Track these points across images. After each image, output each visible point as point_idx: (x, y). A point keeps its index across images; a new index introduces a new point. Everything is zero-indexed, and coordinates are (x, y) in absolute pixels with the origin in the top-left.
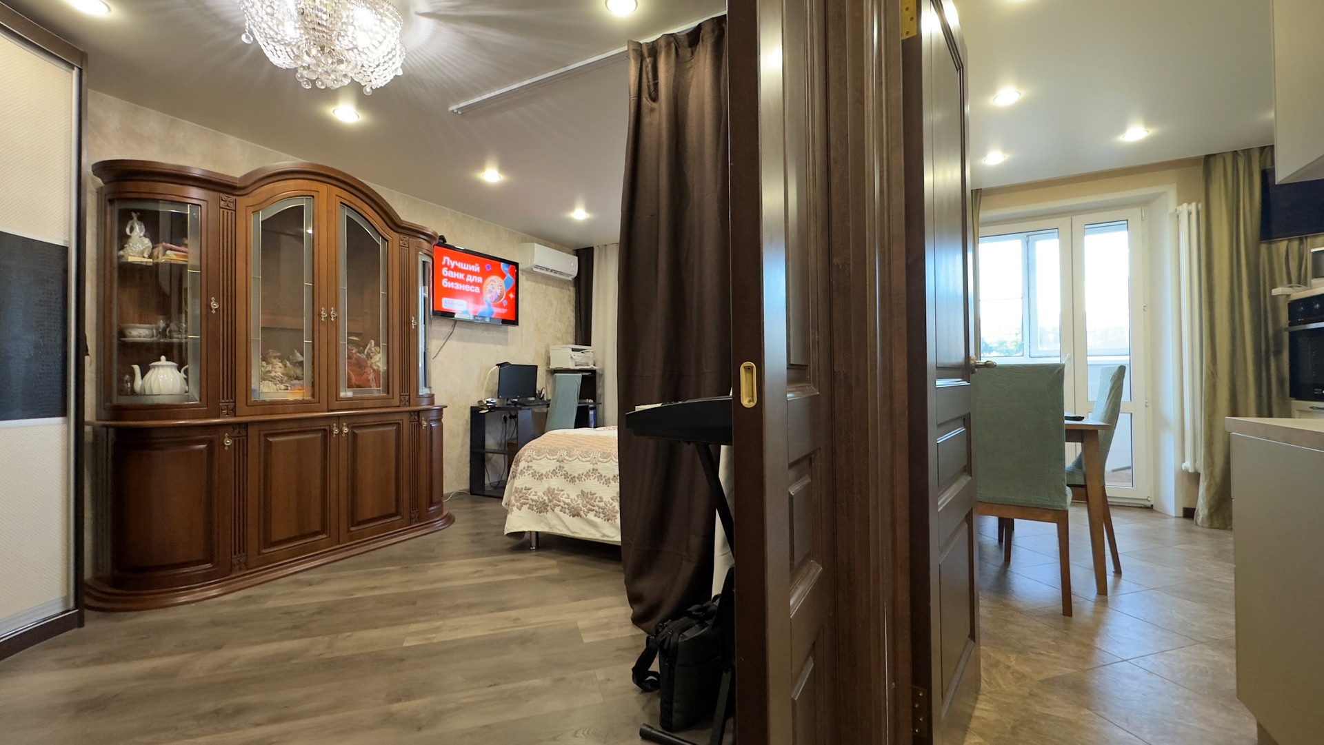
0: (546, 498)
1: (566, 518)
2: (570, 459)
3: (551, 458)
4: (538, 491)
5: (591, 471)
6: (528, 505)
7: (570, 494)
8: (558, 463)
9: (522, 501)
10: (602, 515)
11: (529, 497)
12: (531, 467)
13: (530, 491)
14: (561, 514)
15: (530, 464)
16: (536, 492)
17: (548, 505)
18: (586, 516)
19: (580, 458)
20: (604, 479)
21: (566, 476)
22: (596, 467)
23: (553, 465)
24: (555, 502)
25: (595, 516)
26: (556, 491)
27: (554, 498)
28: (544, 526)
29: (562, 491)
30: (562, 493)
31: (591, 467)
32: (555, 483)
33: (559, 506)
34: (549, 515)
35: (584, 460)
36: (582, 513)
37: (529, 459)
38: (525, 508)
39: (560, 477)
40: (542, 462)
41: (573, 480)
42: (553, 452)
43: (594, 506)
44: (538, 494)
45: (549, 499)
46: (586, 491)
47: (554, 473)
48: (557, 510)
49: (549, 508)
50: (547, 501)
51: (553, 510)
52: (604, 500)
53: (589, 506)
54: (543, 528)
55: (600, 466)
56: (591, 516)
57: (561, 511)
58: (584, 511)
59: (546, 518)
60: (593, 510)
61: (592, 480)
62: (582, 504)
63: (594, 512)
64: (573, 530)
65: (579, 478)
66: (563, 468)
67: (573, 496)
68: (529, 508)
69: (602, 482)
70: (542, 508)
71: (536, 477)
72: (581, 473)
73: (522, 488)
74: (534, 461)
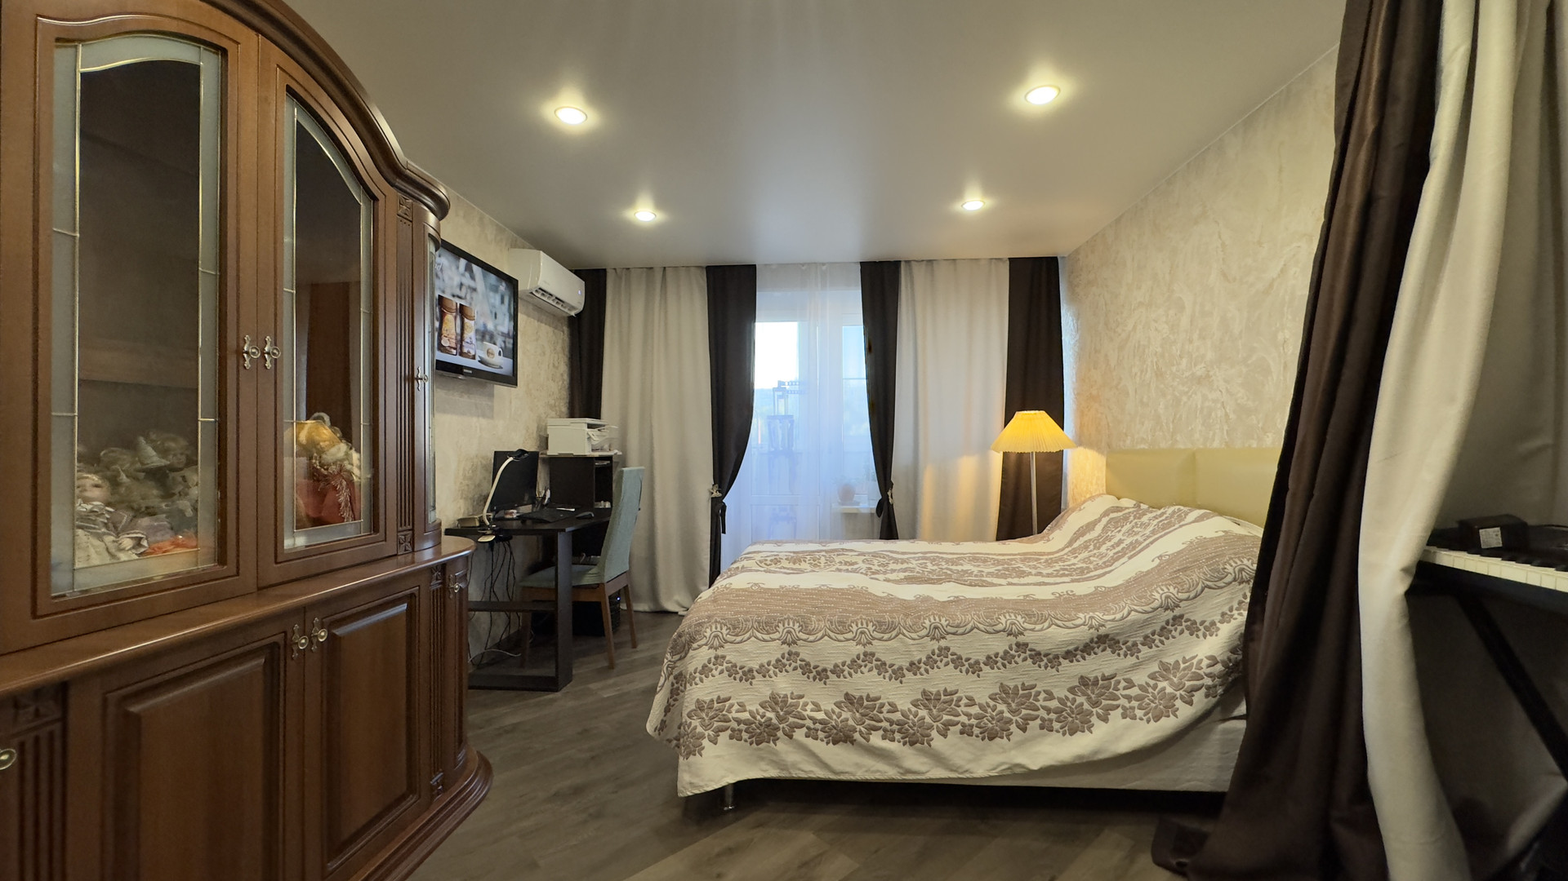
0: (770, 715)
1: (820, 747)
2: (812, 638)
3: (766, 637)
4: (749, 700)
5: (862, 656)
6: (729, 732)
7: (821, 701)
8: (785, 646)
9: (716, 724)
10: (897, 736)
11: (730, 716)
12: (724, 657)
13: (727, 704)
14: (809, 742)
15: (720, 652)
16: (741, 705)
17: (778, 729)
18: (868, 740)
19: (832, 634)
20: (890, 670)
21: (806, 668)
22: (869, 649)
23: (774, 650)
24: (791, 720)
25: (884, 738)
26: (790, 701)
27: (789, 713)
28: (768, 767)
29: (801, 697)
30: (801, 701)
31: (860, 649)
32: (784, 684)
33: (802, 726)
34: (782, 746)
35: (841, 637)
36: (857, 736)
37: (716, 643)
38: (724, 737)
39: (791, 672)
40: (746, 646)
41: (821, 675)
42: (768, 626)
43: (881, 721)
44: (748, 708)
45: (778, 716)
46: (857, 695)
47: (779, 665)
48: (799, 735)
49: (780, 734)
50: (775, 721)
51: (791, 737)
52: (899, 708)
53: (867, 722)
54: (765, 771)
55: (878, 647)
56: (876, 740)
57: (807, 736)
58: (860, 732)
59: (776, 753)
60: (876, 729)
61: (866, 674)
62: (854, 719)
63: (881, 732)
64: (838, 768)
65: (837, 671)
66: (797, 654)
67: (828, 705)
68: (731, 737)
69: (887, 675)
70: (761, 734)
71: (738, 676)
72: (839, 661)
73: (712, 701)
74: (727, 646)
